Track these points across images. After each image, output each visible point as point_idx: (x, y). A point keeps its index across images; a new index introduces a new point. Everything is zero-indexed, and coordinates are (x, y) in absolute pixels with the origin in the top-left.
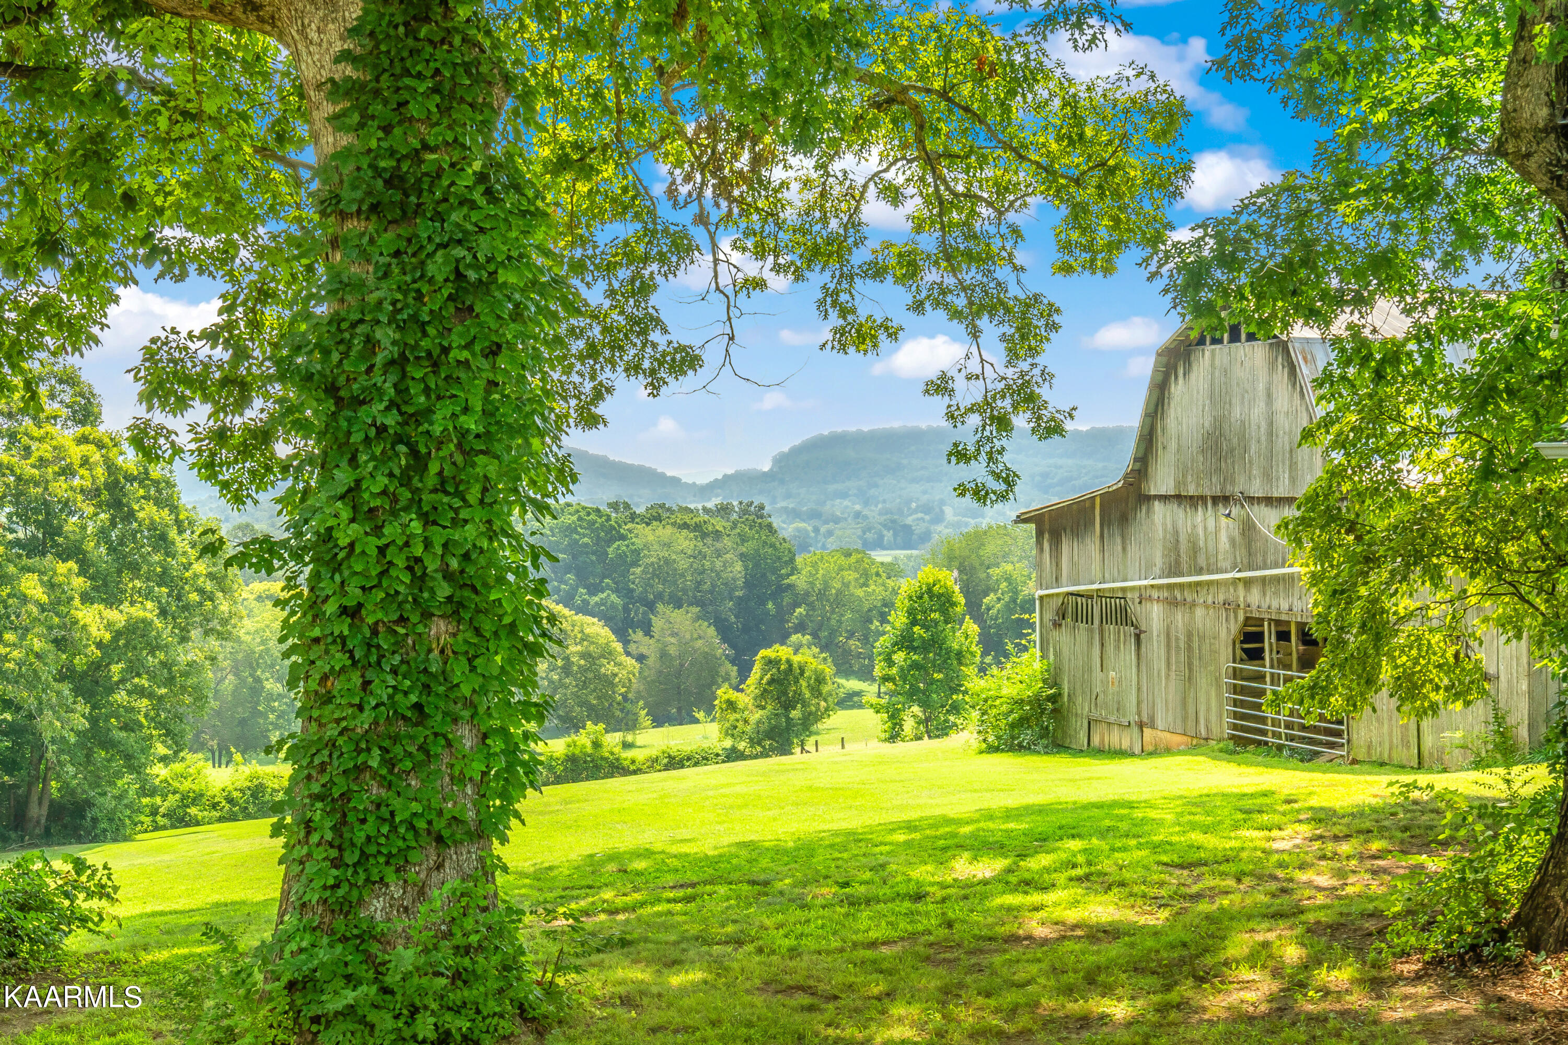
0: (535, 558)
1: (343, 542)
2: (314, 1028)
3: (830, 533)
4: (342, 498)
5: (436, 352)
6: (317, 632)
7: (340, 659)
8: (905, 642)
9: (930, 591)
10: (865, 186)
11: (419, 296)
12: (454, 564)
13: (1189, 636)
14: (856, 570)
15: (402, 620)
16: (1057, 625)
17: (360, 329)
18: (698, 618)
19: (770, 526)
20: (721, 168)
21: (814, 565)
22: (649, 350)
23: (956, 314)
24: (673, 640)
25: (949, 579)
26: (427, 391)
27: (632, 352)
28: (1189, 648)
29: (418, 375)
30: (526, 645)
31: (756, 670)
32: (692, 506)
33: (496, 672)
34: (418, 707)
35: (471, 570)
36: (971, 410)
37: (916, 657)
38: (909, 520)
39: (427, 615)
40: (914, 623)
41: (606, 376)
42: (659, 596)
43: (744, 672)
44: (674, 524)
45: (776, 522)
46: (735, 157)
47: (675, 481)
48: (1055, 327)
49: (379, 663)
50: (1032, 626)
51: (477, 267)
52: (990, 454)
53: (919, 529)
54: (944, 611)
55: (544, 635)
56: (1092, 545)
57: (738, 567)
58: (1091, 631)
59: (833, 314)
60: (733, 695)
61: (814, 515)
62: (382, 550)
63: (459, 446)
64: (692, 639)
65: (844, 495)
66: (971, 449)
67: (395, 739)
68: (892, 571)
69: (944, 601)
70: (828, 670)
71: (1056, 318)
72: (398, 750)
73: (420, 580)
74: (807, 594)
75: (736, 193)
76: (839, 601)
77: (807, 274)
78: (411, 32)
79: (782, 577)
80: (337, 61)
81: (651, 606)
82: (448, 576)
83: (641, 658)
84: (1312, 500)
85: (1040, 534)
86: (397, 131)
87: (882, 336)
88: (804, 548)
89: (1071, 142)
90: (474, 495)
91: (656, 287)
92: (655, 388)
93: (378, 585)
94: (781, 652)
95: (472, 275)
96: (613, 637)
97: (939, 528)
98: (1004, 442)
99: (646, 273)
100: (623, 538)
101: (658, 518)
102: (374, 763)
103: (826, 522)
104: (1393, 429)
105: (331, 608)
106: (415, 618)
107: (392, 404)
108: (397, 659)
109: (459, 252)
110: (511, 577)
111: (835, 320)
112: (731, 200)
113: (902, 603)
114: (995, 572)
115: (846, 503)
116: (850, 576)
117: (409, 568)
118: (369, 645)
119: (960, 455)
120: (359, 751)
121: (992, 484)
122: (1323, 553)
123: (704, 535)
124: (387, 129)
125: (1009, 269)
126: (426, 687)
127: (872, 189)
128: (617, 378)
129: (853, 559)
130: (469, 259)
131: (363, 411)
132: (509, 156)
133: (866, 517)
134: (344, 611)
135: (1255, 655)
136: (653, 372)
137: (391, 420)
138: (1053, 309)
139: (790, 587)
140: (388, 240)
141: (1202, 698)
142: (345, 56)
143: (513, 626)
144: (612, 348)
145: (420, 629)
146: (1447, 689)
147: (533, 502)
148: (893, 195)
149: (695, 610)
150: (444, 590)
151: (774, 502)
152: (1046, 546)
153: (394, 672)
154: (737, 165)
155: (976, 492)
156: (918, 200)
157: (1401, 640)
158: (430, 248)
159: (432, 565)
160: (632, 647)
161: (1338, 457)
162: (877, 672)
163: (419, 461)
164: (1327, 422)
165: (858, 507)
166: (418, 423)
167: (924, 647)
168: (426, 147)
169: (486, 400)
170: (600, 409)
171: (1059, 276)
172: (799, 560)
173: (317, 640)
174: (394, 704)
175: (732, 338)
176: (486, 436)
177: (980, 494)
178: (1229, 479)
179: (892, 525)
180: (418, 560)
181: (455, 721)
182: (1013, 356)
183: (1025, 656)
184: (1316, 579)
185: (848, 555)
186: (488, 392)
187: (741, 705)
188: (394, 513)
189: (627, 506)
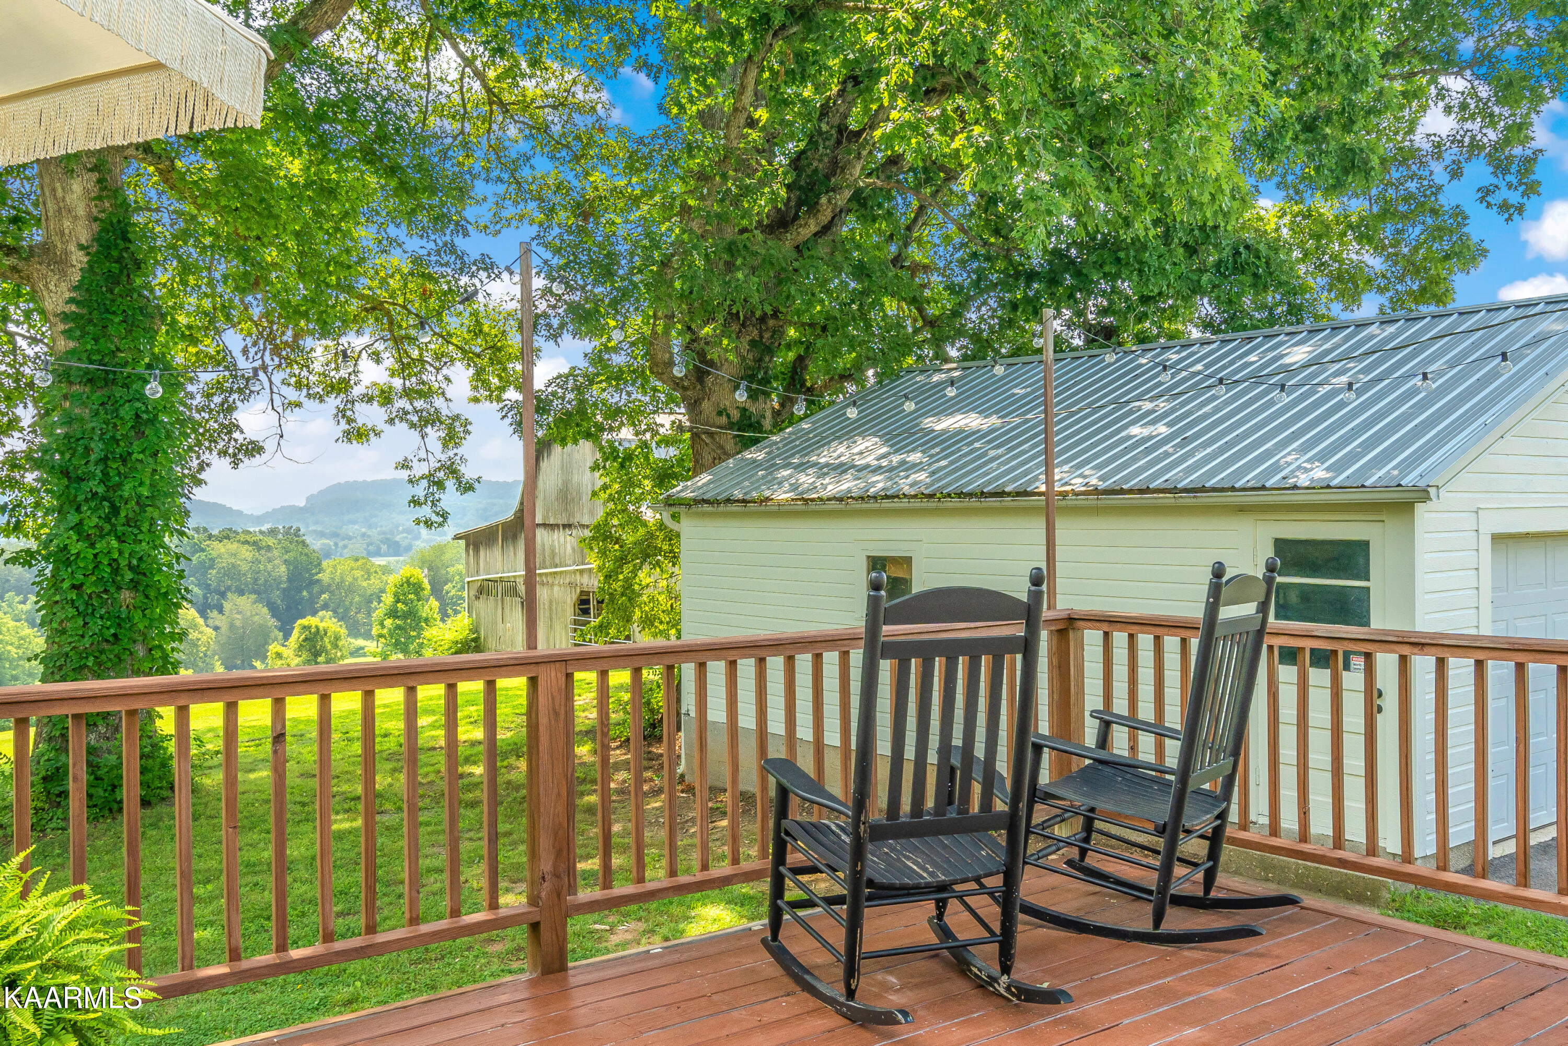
0: (178, 558)
1: (74, 551)
2: (58, 800)
3: (345, 547)
4: (72, 528)
5: (125, 454)
6: (58, 598)
7: (71, 612)
8: (393, 613)
9: (408, 582)
10: (360, 352)
11: (115, 426)
12: (135, 562)
13: (551, 602)
14: (362, 569)
15: (106, 591)
16: (477, 598)
17: (81, 442)
18: (254, 603)
19: (303, 542)
20: (275, 339)
21: (335, 567)
22: (233, 443)
23: (413, 425)
24: (239, 616)
25: (421, 576)
26: (119, 474)
27: (222, 444)
28: (551, 609)
29: (114, 466)
30: (173, 604)
31: (296, 633)
32: (251, 530)
33: (157, 616)
34: (115, 635)
35: (143, 566)
36: (422, 478)
37: (399, 622)
38: (398, 538)
39: (119, 588)
40: (398, 601)
41: (206, 457)
42: (229, 588)
43: (287, 636)
44: (239, 541)
45: (309, 540)
46: (283, 333)
47: (239, 513)
48: (468, 432)
49: (93, 613)
50: (463, 599)
51: (147, 412)
52: (432, 502)
53: (404, 543)
54: (417, 593)
55: (183, 598)
56: (497, 552)
57: (283, 568)
58: (496, 601)
59: (343, 422)
60: (280, 649)
61: (335, 535)
62: (95, 556)
63: (138, 503)
64: (252, 616)
65: (354, 522)
66: (422, 499)
67: (102, 652)
68: (386, 570)
69: (417, 588)
70: (343, 631)
71: (469, 427)
72: (103, 657)
73: (116, 571)
74: (329, 585)
75: (284, 353)
76: (351, 589)
77: (326, 399)
78: (111, 291)
79: (313, 575)
80: (67, 303)
81: (223, 595)
82: (130, 567)
83: (216, 628)
84: (597, 528)
85: (467, 546)
86: (102, 341)
87: (372, 435)
88: (328, 556)
89: (475, 334)
90: (145, 527)
91: (236, 408)
92: (236, 464)
93: (93, 574)
94: (311, 621)
95: (145, 416)
96: (197, 615)
97: (417, 543)
98: (442, 496)
99: (231, 400)
100: (203, 550)
101: (228, 538)
102: (90, 664)
103: (343, 539)
104: (638, 491)
105: (66, 585)
106: (112, 590)
107: (101, 481)
108: (103, 611)
109: (138, 404)
110: (164, 569)
111: (344, 426)
112: (279, 355)
113: (391, 589)
114: (451, 570)
115: (356, 527)
116: (358, 574)
117: (110, 565)
118: (87, 604)
119: (415, 502)
120: (81, 658)
121: (435, 518)
122: (603, 553)
123: (259, 549)
124: (96, 340)
125: (442, 399)
126: (119, 625)
127: (364, 355)
128: (212, 458)
129: (360, 563)
130: (143, 408)
131: (83, 484)
132: (164, 354)
133: (369, 536)
134: (74, 587)
135: (586, 612)
136: (235, 455)
137: (101, 490)
138: (467, 423)
139: (318, 581)
140: (98, 396)
141: (558, 637)
142: (71, 301)
143: (166, 594)
144: (210, 442)
145: (116, 595)
146: (668, 623)
147: (177, 530)
148: (377, 358)
149: (254, 596)
150: (129, 575)
151: (307, 527)
152: (471, 552)
153: (101, 618)
154: (285, 338)
155: (426, 522)
156: (392, 359)
157: (645, 598)
158: (122, 402)
159: (123, 563)
160: (210, 622)
161: (611, 505)
162: (375, 632)
163: (115, 510)
164: (605, 487)
165: (364, 530)
166: (115, 491)
167: (405, 616)
168: (118, 350)
169: (151, 479)
170: (202, 476)
171: (472, 404)
172: (324, 564)
173: (57, 602)
174: (102, 635)
175: (282, 436)
176: (153, 497)
177: (429, 524)
178: (571, 514)
179: (387, 541)
180: (115, 560)
181: (134, 642)
182: (445, 446)
183: (459, 616)
184: (600, 569)
185: (357, 560)
186: (153, 475)
187: (285, 655)
188: (102, 537)
189: (205, 530)
